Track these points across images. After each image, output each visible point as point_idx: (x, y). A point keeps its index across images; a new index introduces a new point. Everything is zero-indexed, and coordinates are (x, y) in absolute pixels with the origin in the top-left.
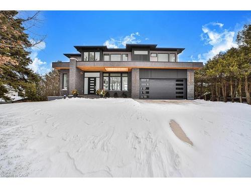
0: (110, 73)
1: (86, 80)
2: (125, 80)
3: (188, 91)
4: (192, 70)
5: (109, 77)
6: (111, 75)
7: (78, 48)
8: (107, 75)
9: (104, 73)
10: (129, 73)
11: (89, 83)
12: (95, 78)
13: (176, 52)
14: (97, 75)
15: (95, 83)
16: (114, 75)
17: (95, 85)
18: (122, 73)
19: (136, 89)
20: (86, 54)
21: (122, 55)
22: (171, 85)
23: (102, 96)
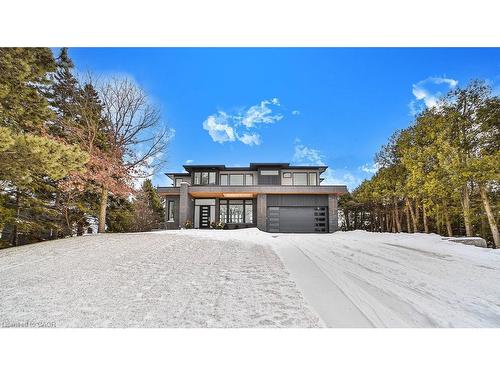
0: (228, 199)
1: (197, 209)
2: (249, 208)
3: (330, 222)
4: (334, 195)
5: (228, 204)
6: (230, 202)
7: (186, 168)
8: (226, 202)
9: (220, 199)
10: (254, 200)
11: (201, 213)
12: (209, 206)
13: (318, 172)
14: (212, 202)
15: (209, 213)
16: (234, 202)
17: (209, 216)
18: (244, 199)
19: (262, 220)
20: (197, 175)
21: (245, 175)
22: (309, 215)
23: (220, 228)
